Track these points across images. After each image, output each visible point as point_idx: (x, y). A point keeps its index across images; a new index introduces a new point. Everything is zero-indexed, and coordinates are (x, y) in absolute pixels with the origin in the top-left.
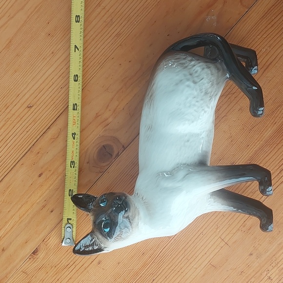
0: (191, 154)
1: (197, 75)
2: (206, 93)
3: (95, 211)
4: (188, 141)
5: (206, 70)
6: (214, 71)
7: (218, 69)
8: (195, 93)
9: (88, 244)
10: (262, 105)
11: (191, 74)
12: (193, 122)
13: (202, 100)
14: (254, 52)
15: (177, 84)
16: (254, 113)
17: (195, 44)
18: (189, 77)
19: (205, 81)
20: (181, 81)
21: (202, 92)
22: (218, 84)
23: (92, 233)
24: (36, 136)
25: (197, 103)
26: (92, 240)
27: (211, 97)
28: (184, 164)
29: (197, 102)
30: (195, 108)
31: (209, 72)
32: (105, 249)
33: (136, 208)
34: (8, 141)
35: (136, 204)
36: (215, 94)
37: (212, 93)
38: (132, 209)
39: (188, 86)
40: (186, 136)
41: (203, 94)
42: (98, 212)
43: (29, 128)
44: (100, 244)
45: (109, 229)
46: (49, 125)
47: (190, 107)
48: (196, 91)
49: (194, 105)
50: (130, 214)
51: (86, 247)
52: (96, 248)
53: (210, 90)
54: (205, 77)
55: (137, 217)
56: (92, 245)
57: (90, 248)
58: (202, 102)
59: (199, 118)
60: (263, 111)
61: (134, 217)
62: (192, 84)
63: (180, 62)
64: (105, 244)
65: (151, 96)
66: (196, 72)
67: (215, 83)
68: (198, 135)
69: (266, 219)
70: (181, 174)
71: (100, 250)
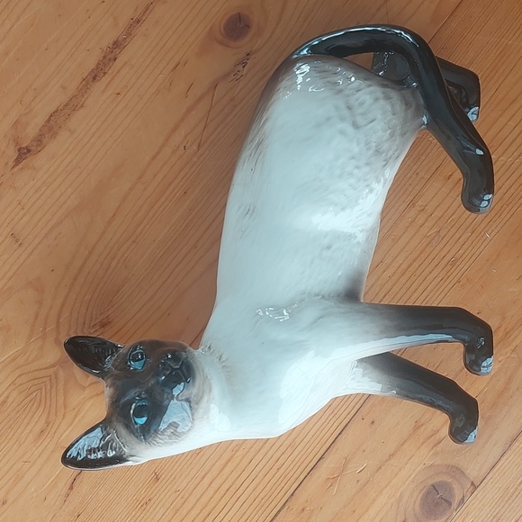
0: (333, 275)
1: (361, 110)
2: (378, 152)
3: (117, 377)
4: (329, 247)
5: (382, 102)
6: (399, 107)
7: (407, 104)
8: (356, 149)
9: (95, 445)
10: (490, 190)
11: (349, 108)
12: (343, 209)
13: (367, 164)
14: (475, 78)
15: (318, 126)
16: (471, 202)
17: (360, 45)
18: (346, 112)
19: (379, 126)
20: (328, 119)
21: (368, 149)
22: (403, 135)
23: (105, 424)
24: (296, 476)
25: (356, 171)
26: (103, 438)
27: (387, 162)
28: (317, 295)
29: (357, 167)
30: (352, 181)
31: (389, 108)
32: (131, 458)
33: (205, 378)
34: (240, 491)
35: (206, 370)
36: (396, 155)
37: (390, 153)
38: (199, 381)
39: (342, 133)
40: (326, 236)
41: (371, 152)
42: (124, 381)
43: (281, 462)
44: (120, 448)
45: (145, 419)
46: (322, 452)
47: (341, 176)
48: (358, 144)
49: (351, 174)
50: (193, 391)
51: (90, 451)
52: (111, 454)
53: (386, 146)
54: (379, 116)
55: (206, 398)
56: (104, 448)
57: (100, 455)
58: (367, 169)
59: (356, 201)
60: (489, 201)
61: (202, 398)
62: (350, 130)
63: (329, 79)
64: (132, 449)
65: (259, 144)
66: (361, 104)
67: (398, 131)
68: (351, 236)
69: (464, 419)
70: (309, 315)
71: (119, 459)
